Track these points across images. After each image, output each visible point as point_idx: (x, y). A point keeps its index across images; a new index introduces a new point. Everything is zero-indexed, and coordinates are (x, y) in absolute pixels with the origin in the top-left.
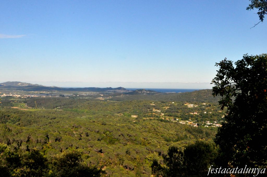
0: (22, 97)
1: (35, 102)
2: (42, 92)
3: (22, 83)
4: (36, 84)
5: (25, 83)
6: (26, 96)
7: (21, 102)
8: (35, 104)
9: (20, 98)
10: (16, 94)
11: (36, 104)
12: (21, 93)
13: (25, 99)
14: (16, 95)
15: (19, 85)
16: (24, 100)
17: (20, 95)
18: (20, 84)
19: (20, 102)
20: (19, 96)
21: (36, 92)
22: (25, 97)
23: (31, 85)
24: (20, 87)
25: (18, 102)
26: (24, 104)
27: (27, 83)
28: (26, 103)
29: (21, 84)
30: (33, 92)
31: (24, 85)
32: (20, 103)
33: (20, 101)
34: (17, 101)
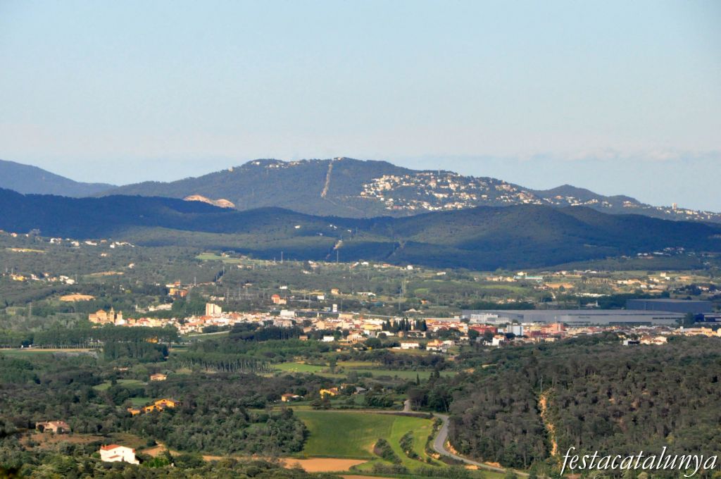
0: (405, 346)
1: (543, 402)
2: (628, 284)
3: (412, 173)
4: (567, 190)
5: (443, 174)
6: (445, 334)
7: (389, 405)
8: (542, 432)
9: (377, 348)
10: (346, 307)
11: (550, 426)
12: (398, 291)
13: (436, 362)
14: (343, 321)
15: (372, 202)
16: (425, 375)
17: (378, 323)
18: (383, 183)
19: (372, 403)
20: (372, 325)
21: (563, 281)
22: (430, 337)
23: (506, 200)
24: (382, 222)
25: (351, 405)
26: (421, 427)
27: (466, 180)
28: (445, 417)
29: (397, 192)
30: (524, 284)
31: (433, 201)
32: (375, 413)
33: (378, 388)
34: (350, 391)
